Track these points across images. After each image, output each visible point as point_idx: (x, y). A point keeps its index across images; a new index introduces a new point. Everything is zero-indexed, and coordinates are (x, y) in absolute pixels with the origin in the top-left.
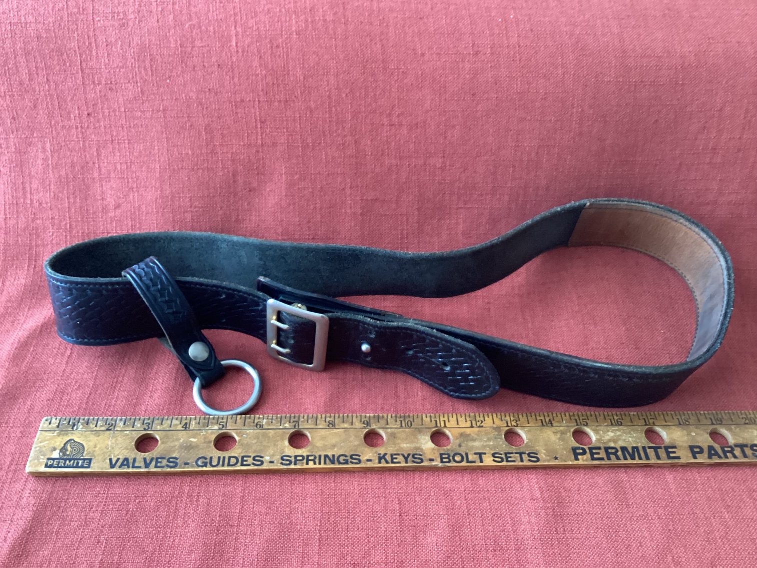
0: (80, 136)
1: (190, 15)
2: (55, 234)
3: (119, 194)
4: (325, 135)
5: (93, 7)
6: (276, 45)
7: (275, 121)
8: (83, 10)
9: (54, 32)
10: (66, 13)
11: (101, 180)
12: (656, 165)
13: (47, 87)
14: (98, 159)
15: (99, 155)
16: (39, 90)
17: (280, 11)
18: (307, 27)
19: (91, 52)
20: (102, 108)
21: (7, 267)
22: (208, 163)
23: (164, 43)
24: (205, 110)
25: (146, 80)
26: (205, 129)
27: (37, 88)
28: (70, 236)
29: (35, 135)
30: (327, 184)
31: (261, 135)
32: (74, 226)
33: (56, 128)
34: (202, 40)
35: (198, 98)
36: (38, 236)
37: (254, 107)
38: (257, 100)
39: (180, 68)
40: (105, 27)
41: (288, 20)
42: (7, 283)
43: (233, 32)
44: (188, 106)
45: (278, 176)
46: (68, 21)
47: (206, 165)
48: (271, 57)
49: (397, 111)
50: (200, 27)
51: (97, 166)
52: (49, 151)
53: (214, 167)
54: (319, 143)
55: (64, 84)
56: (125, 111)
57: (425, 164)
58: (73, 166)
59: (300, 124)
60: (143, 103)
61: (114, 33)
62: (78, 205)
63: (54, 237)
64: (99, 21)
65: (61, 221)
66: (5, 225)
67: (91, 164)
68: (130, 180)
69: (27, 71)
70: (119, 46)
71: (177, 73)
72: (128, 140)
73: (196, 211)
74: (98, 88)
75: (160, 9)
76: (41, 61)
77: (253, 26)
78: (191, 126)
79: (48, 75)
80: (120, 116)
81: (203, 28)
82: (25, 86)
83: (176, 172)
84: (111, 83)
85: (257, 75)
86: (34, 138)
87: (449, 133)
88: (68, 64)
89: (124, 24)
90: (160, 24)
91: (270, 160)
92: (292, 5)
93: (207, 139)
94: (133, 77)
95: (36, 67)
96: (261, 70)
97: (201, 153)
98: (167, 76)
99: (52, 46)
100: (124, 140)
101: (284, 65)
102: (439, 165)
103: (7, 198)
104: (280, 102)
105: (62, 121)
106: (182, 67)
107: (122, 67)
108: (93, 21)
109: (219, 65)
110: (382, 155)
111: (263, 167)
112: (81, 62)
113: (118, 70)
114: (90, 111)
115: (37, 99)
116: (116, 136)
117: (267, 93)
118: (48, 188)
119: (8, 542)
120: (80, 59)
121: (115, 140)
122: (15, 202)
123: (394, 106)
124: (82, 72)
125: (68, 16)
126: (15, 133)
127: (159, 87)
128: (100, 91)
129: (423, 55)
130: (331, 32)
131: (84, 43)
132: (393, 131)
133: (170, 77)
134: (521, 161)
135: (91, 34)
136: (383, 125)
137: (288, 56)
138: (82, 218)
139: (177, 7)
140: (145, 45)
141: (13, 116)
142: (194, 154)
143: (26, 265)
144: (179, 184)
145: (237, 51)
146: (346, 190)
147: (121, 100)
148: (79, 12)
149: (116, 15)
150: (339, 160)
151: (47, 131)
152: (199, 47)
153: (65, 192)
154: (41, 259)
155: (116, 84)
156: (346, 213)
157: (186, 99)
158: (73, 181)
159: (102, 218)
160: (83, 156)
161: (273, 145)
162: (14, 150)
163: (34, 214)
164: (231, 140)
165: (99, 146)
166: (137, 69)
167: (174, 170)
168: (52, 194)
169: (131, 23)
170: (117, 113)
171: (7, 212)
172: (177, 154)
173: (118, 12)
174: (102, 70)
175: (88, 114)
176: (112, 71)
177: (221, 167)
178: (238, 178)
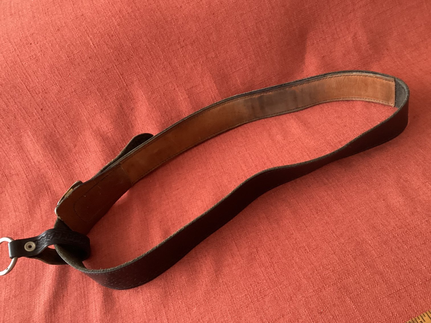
0: (42, 121)
1: (66, 41)
2: (53, 173)
3: (73, 140)
4: (154, 67)
5: (20, 59)
6: (111, 36)
7: (128, 71)
8: (16, 62)
9: (7, 79)
10: (8, 67)
11: (61, 137)
12: (316, 5)
13: (16, 106)
14: (56, 128)
15: (55, 126)
16: (14, 109)
17: (106, 19)
18: (121, 20)
19: (28, 80)
20: (46, 103)
21: (38, 198)
23: (60, 60)
24: (93, 81)
25: (60, 81)
26: (98, 90)
27: (12, 109)
28: (60, 170)
29: (22, 131)
30: (165, 90)
31: (124, 81)
32: (59, 165)
33: (30, 123)
34: (76, 50)
35: (87, 78)
36: (45, 178)
37: (115, 69)
38: (115, 65)
39: (73, 68)
40: (29, 65)
41: (111, 21)
42: (41, 205)
43: (89, 39)
44: (85, 83)
45: (141, 97)
46: (11, 71)
47: (106, 107)
48: (112, 42)
49: (182, 39)
50: (73, 44)
51: (57, 132)
52: (31, 135)
53: (110, 106)
54: (153, 72)
55: (23, 101)
56: (57, 100)
57: (207, 59)
58: (45, 137)
59: (140, 67)
60: (63, 92)
61: (35, 66)
62: (56, 154)
63: (52, 174)
64: (25, 64)
65: (52, 166)
66: (28, 179)
67: (53, 133)
68: (75, 131)
69: (4, 103)
70: (40, 71)
71: (72, 71)
72: (66, 112)
73: (112, 131)
74: (40, 95)
75: (50, 45)
76: (8, 95)
77: (96, 32)
78: (90, 92)
79: (14, 100)
80: (56, 103)
81: (74, 44)
82: (6, 110)
83: (94, 117)
84: (44, 90)
85: (109, 54)
86: (22, 133)
87: (211, 38)
88: (21, 91)
89: (37, 60)
90: (53, 51)
91: (134, 91)
92: (110, 13)
93: (100, 95)
94: (53, 82)
95: (7, 99)
96: (110, 50)
97: (101, 103)
98: (69, 74)
99: (9, 86)
100: (64, 113)
101: (119, 43)
102: (213, 56)
103: (22, 166)
104: (125, 61)
105: (31, 119)
106: (73, 67)
107: (46, 80)
108: (23, 65)
109: (90, 57)
110: (185, 64)
111: (132, 96)
112: (26, 87)
113: (45, 82)
114: (41, 107)
115: (15, 114)
116: (59, 113)
117: (117, 60)
118: (38, 153)
119: (97, 310)
120: (25, 86)
121: (59, 115)
122: (27, 167)
123: (179, 37)
124: (29, 91)
125: (10, 69)
126: (12, 134)
127: (67, 81)
128: (41, 96)
129: (181, 7)
130: (134, 17)
131: (24, 77)
132: (184, 50)
133: (70, 74)
134: (251, 34)
135: (25, 71)
136: (178, 49)
137: (119, 38)
138: (61, 160)
139: (57, 40)
140: (52, 64)
141: (7, 127)
142: (98, 104)
143: (46, 193)
144: (98, 122)
145: (95, 47)
146: (176, 89)
147: (53, 96)
148: (14, 64)
149: (31, 57)
150: (166, 76)
151: (26, 126)
152: (76, 54)
153: (47, 151)
154: (52, 187)
155: (47, 89)
156: (181, 100)
157: (82, 81)
158: (49, 144)
159: (70, 155)
160: (48, 130)
161: (132, 83)
162: (15, 143)
163: (39, 168)
164: (112, 90)
165: (53, 122)
166: (53, 78)
167: (93, 116)
168: (42, 155)
169: (40, 58)
170: (54, 103)
171: (26, 173)
172: (91, 108)
173: (32, 55)
174: (38, 86)
175: (41, 110)
176: (42, 84)
177: (113, 105)
178: (123, 106)
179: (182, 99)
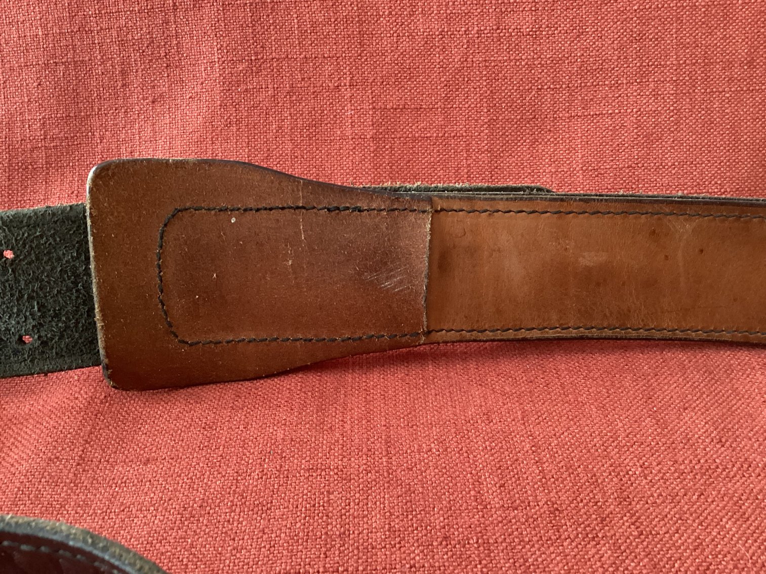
22: (75, 51)
30: (303, 79)
47: (70, 56)
53: (87, 58)
57: (498, 29)
73: (55, 147)
91: (192, 38)
97: (61, 34)
102: (525, 29)
111: (178, 53)
142: (47, 35)
146: (343, 89)
150: (327, 29)
156: (343, 137)
167: (12, 69)
177: (99, 57)
178: (132, 77)
179: (349, 132)
